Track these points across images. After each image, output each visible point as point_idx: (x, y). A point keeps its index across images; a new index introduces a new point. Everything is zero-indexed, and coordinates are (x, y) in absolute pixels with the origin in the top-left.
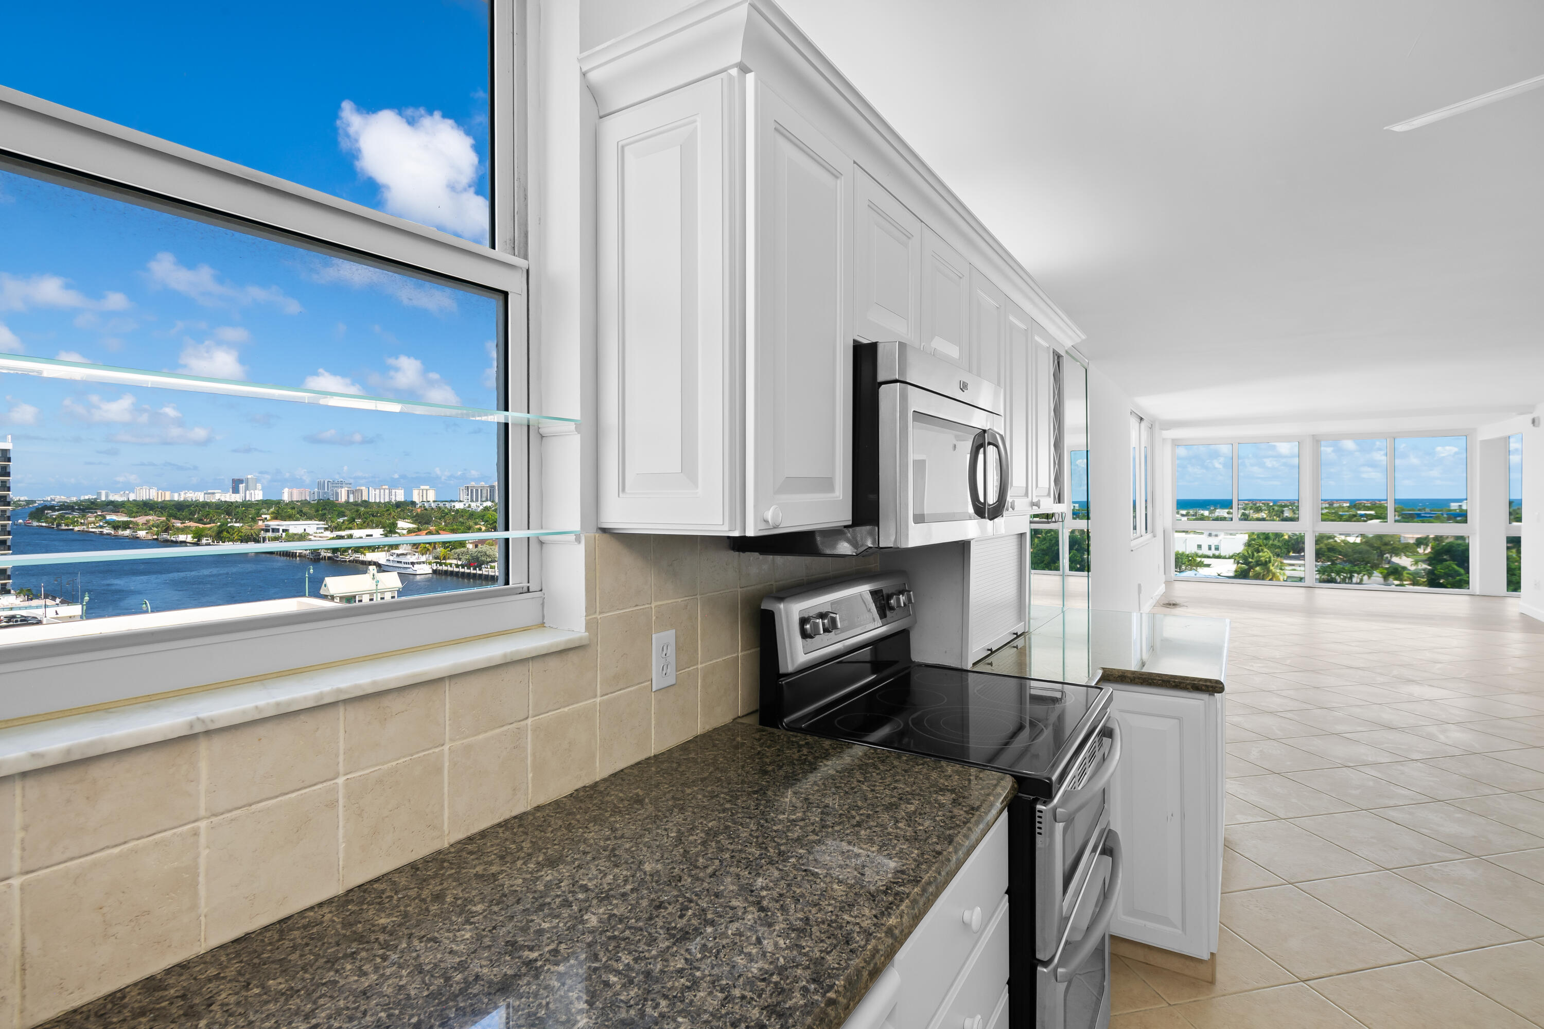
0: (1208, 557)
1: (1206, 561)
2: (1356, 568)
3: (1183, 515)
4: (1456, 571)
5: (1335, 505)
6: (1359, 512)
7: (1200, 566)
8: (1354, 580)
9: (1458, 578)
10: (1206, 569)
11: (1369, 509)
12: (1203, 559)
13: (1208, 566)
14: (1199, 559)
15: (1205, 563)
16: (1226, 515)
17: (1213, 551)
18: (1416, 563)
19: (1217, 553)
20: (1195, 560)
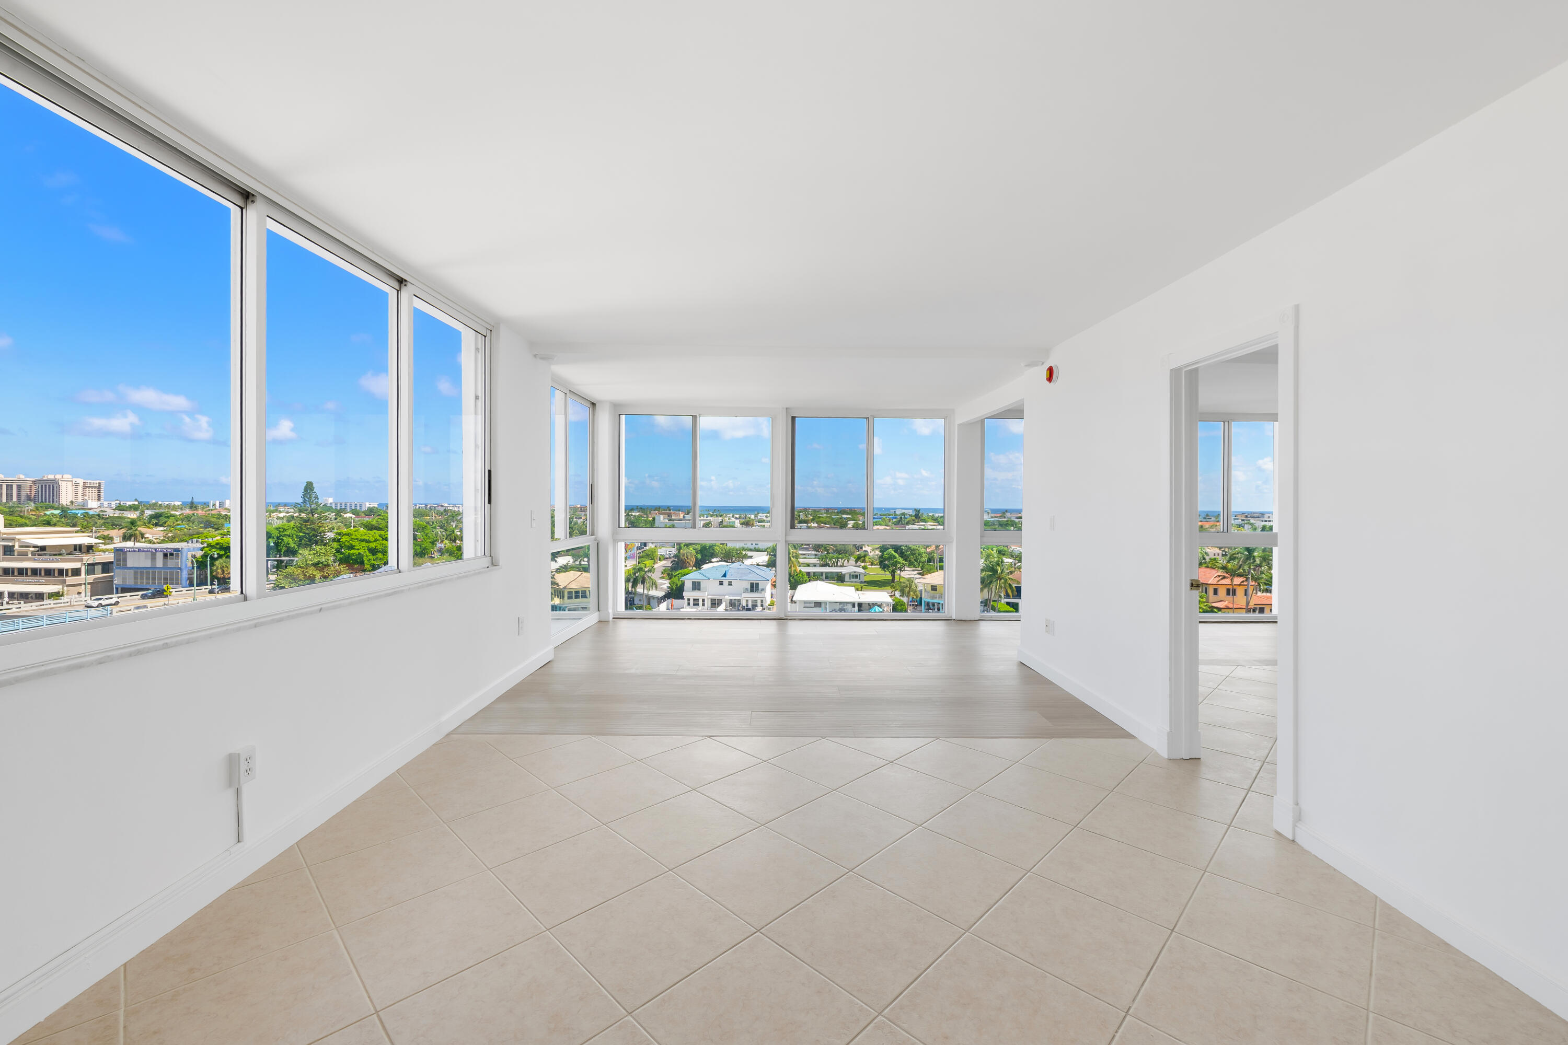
0: (751, 550)
1: (750, 554)
2: (841, 556)
3: (737, 518)
4: (894, 556)
5: (830, 511)
6: (843, 516)
7: (746, 558)
8: (839, 564)
9: (895, 560)
10: (749, 560)
11: (848, 514)
12: (747, 552)
13: (751, 557)
14: (744, 552)
15: (748, 555)
16: (765, 518)
17: (754, 546)
18: (873, 550)
19: (757, 547)
20: (742, 553)
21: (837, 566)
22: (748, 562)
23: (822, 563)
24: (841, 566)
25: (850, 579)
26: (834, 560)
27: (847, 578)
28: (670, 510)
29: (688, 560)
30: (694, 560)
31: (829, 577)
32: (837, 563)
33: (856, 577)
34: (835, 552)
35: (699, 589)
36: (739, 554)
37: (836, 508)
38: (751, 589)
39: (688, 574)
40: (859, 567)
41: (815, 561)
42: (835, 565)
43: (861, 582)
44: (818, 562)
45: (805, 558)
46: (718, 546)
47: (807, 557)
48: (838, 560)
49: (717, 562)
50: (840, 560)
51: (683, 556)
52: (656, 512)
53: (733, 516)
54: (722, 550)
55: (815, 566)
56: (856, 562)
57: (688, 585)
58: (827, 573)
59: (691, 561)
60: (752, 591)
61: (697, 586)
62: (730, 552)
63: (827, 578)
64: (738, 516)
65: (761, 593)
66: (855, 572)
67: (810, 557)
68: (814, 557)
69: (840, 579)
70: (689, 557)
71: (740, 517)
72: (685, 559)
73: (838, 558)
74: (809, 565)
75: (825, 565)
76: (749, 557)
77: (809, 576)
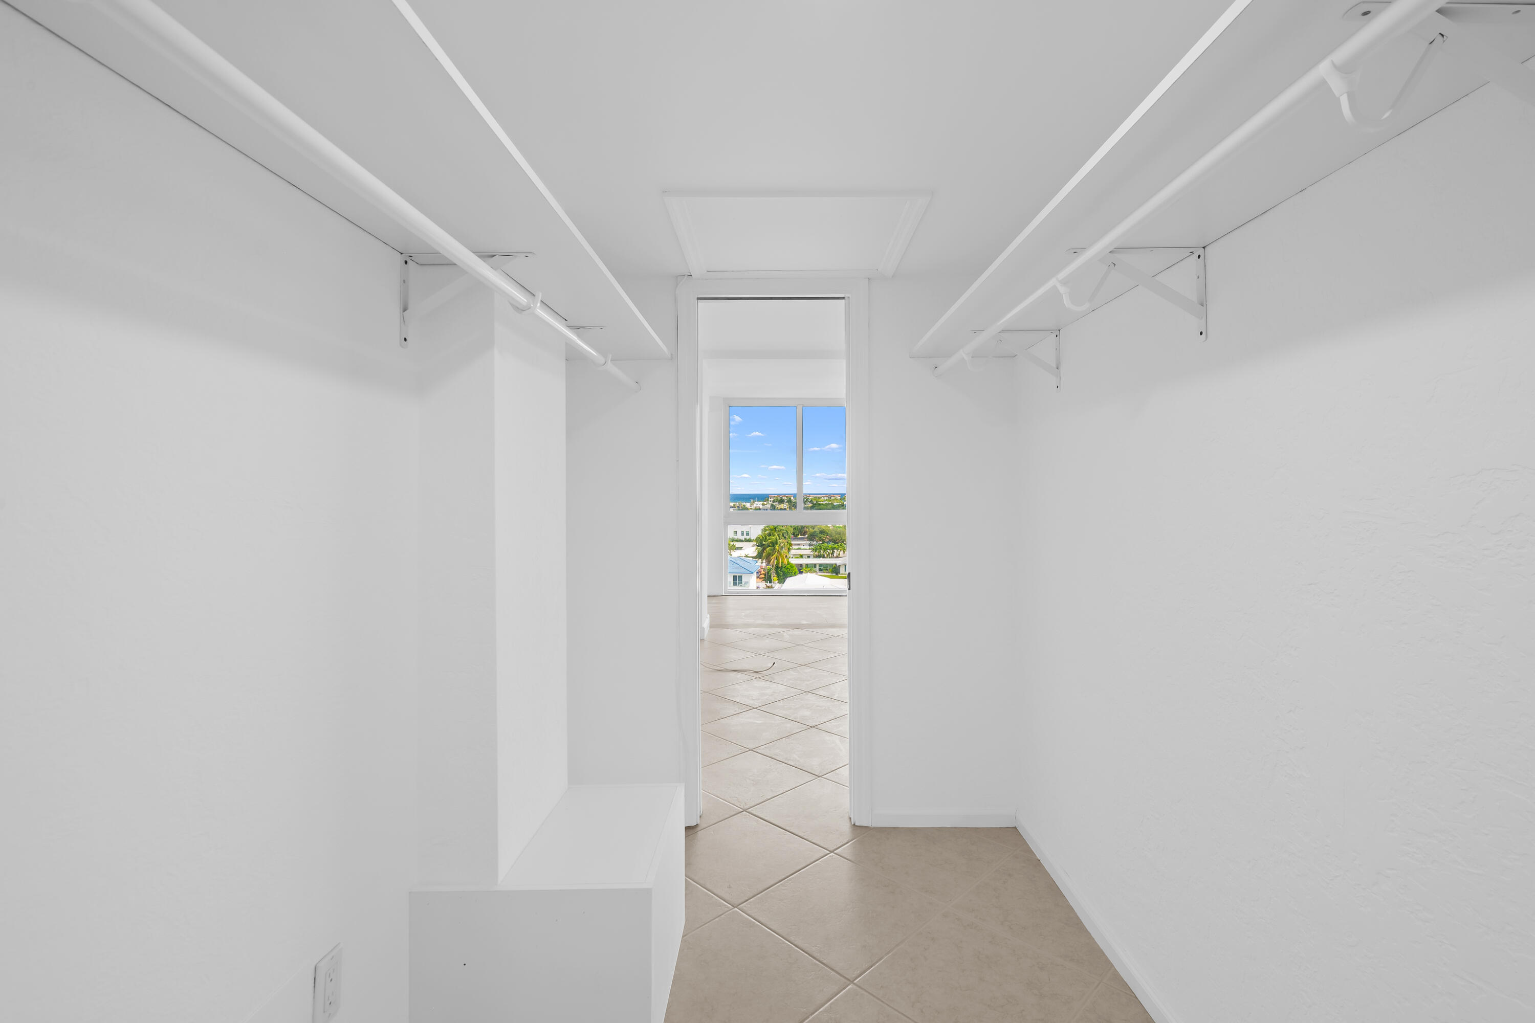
23: (817, 553)
24: (836, 557)
26: (829, 551)
31: (822, 568)
32: (833, 554)
34: (831, 541)
41: (808, 552)
42: (831, 555)
44: (812, 553)
45: (800, 549)
47: (802, 547)
48: (833, 552)
50: (836, 551)
55: (809, 557)
58: (820, 565)
63: (820, 570)
67: (805, 547)
68: (808, 547)
71: (734, 505)
73: (833, 549)
74: (801, 556)
75: (820, 556)
76: (737, 549)
77: (800, 568)
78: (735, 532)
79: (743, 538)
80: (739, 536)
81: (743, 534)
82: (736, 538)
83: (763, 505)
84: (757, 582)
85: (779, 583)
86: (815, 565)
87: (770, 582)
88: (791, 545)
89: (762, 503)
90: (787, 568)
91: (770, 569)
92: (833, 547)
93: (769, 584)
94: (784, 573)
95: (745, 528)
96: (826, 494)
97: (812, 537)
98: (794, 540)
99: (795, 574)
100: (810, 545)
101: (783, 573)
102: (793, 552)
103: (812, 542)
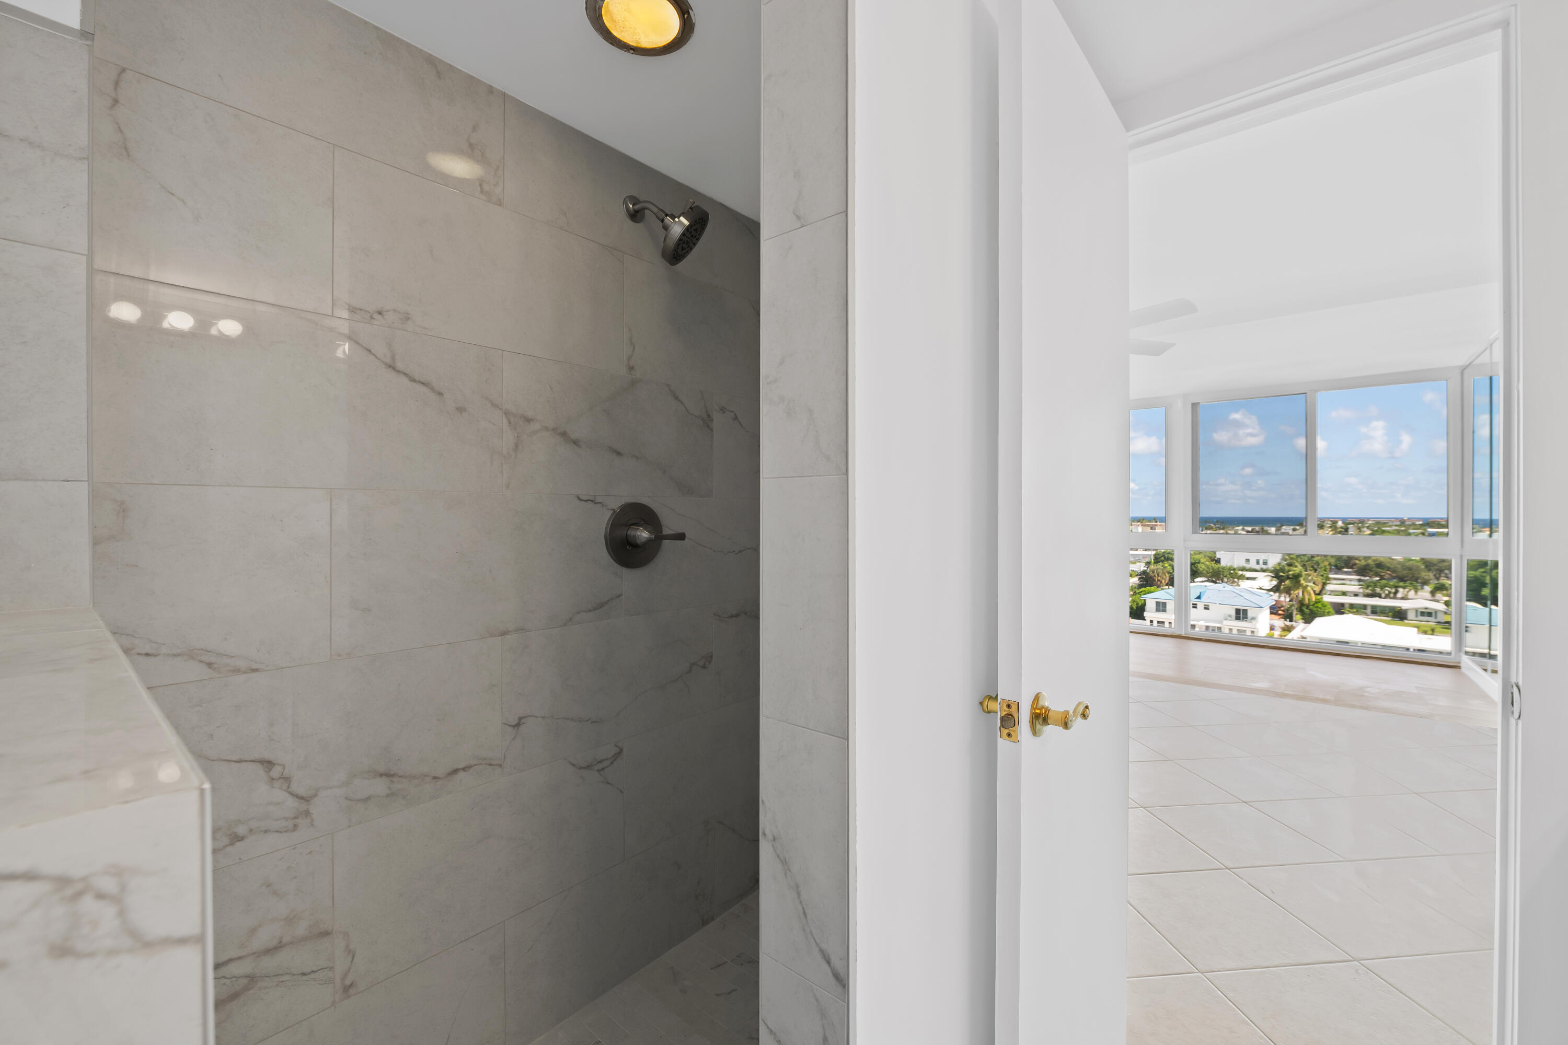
21: (1395, 598)
22: (1244, 584)
23: (1369, 591)
24: (1402, 598)
25: (1417, 616)
26: (1390, 590)
27: (1411, 615)
28: (1156, 522)
29: (1159, 578)
30: (1168, 578)
31: (1376, 612)
32: (1396, 594)
33: (1430, 614)
34: (1394, 578)
35: (1164, 610)
36: (1232, 573)
37: (1419, 519)
38: (1236, 617)
39: (1153, 592)
40: (1438, 601)
41: (1355, 588)
42: (1391, 597)
43: (1439, 622)
44: (1361, 590)
45: (1342, 584)
46: (1203, 563)
47: (1348, 582)
48: (1398, 591)
49: (1202, 582)
50: (1401, 591)
51: (1153, 572)
52: (1139, 523)
53: (1243, 529)
54: (1208, 568)
55: (1356, 595)
56: (1433, 593)
57: (1150, 605)
58: (1373, 606)
59: (1163, 578)
60: (1238, 618)
61: (1161, 607)
62: (1220, 571)
63: (1372, 612)
64: (1250, 529)
65: (1251, 622)
66: (1426, 608)
68: (1357, 583)
69: (1399, 615)
70: (1160, 575)
71: (1253, 530)
72: (1155, 576)
73: (1396, 587)
74: (1344, 594)
75: (1373, 595)
76: (1248, 579)
77: (1341, 608)
78: (1248, 560)
79: (1258, 567)
80: (1253, 565)
81: (1258, 563)
82: (1248, 566)
83: (1294, 530)
84: (1271, 619)
85: (1305, 623)
86: (1365, 607)
87: (1291, 621)
88: (1328, 579)
89: (1292, 527)
90: (1317, 607)
91: (1292, 605)
92: (1397, 584)
93: (1288, 623)
94: (1311, 611)
95: (1262, 557)
96: (1397, 519)
97: (1363, 571)
98: (1336, 573)
99: (1329, 614)
100: (1359, 580)
101: (1310, 613)
102: (1329, 587)
103: (1362, 578)
